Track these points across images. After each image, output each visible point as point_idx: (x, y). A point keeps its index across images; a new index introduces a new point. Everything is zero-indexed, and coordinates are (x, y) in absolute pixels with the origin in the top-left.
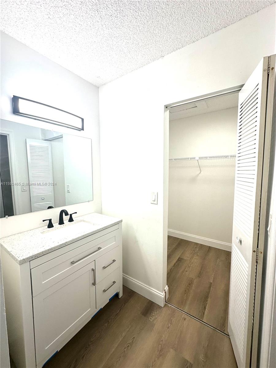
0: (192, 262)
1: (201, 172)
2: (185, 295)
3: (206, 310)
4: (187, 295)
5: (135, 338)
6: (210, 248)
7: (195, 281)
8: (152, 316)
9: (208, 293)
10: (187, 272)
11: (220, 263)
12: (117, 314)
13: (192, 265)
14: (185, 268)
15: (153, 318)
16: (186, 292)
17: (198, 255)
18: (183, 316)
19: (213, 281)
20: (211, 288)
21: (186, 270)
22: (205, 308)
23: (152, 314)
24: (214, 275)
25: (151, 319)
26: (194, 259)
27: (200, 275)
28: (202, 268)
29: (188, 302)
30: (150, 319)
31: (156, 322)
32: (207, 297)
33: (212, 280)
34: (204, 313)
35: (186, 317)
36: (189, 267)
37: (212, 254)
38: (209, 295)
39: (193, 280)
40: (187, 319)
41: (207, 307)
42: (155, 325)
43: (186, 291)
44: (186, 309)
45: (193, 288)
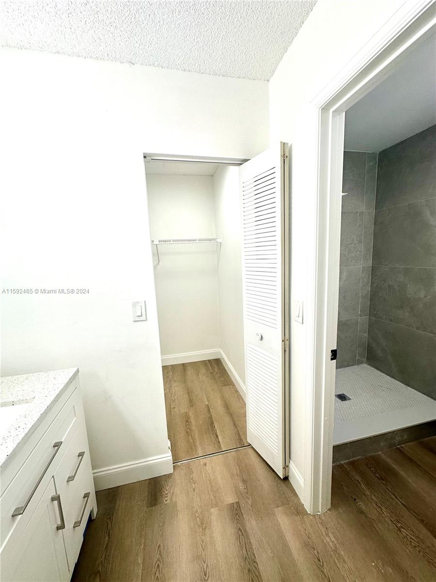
0: (173, 393)
1: (159, 262)
2: (190, 437)
3: (219, 437)
4: (191, 436)
5: (162, 545)
6: (184, 366)
7: (190, 413)
8: (166, 496)
9: (211, 418)
10: (175, 409)
11: (204, 377)
12: (107, 544)
13: (176, 397)
14: (171, 406)
15: (168, 498)
16: (189, 432)
17: (175, 381)
18: (202, 463)
19: (208, 402)
20: (211, 410)
21: (172, 407)
22: (217, 436)
23: (163, 493)
24: (206, 394)
25: (167, 500)
26: (174, 387)
27: (191, 403)
28: (188, 393)
29: (198, 444)
30: (165, 501)
31: (176, 499)
32: (212, 423)
33: (206, 401)
34: (219, 442)
35: (205, 460)
36: (174, 401)
37: (190, 372)
38: (213, 419)
39: (187, 414)
40: (207, 463)
41: (218, 434)
42: (176, 502)
43: (187, 432)
44: (200, 452)
45: (194, 423)
